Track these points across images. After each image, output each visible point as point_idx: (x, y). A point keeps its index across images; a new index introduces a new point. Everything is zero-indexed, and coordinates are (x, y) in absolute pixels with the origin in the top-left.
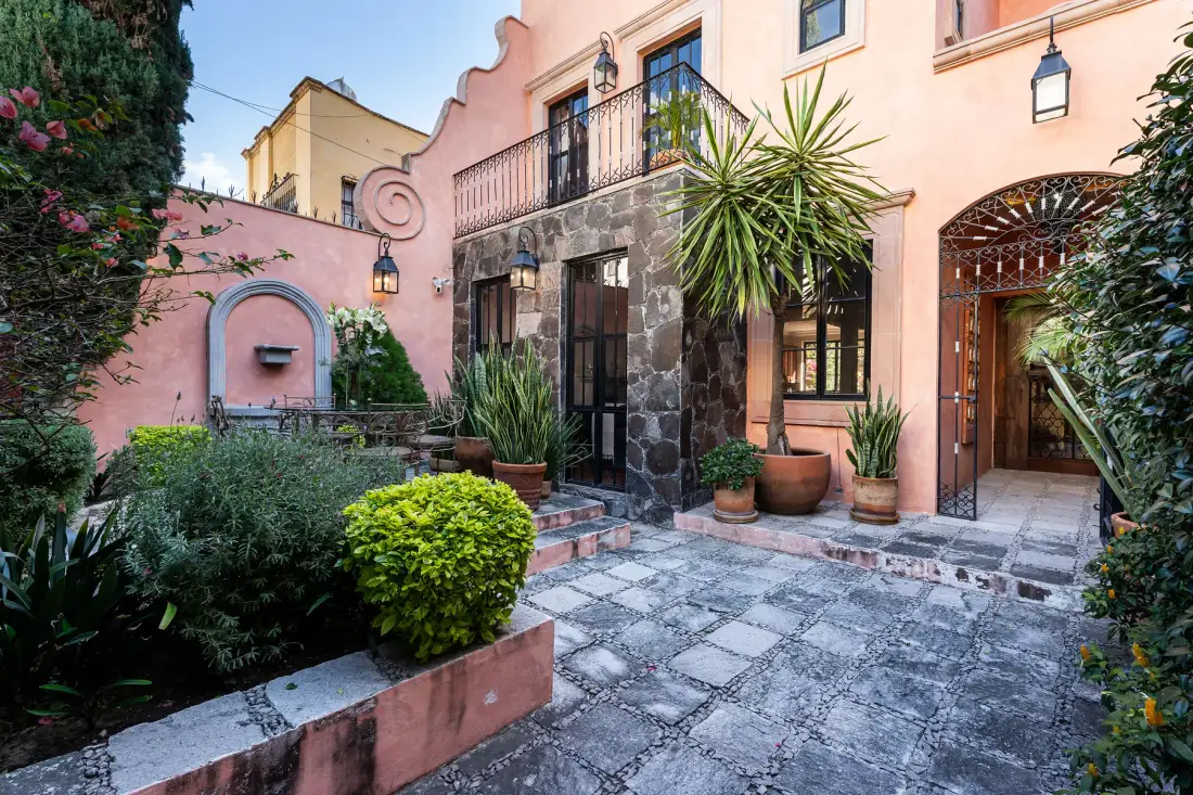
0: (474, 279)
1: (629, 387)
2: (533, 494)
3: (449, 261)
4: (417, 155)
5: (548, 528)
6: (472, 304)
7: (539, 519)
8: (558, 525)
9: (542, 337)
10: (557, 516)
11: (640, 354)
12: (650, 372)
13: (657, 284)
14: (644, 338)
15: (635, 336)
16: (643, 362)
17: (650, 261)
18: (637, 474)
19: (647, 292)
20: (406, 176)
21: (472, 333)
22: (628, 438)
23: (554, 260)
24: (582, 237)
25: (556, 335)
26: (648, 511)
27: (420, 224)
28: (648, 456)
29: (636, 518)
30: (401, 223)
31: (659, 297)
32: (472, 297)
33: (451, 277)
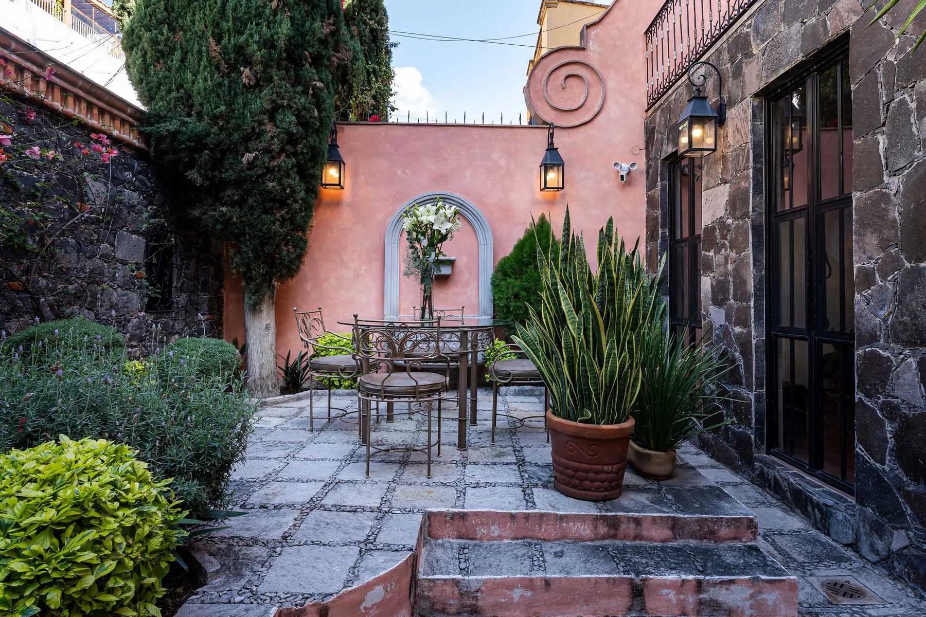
0: (663, 156)
1: (857, 296)
2: (597, 472)
3: (640, 140)
4: (595, 24)
5: (614, 537)
6: (662, 190)
7: (596, 519)
8: (637, 537)
9: (730, 221)
10: (638, 522)
11: (877, 230)
12: (897, 266)
13: (908, 80)
14: (885, 197)
15: (865, 195)
16: (884, 245)
17: (891, 38)
18: (875, 470)
19: (887, 104)
20: (581, 53)
21: (663, 227)
22: (858, 396)
23: (743, 99)
24: (778, 45)
25: (746, 215)
26: (900, 554)
27: (599, 103)
28: (896, 436)
29: (876, 559)
30: (575, 107)
31: (913, 105)
32: (662, 180)
33: (643, 159)
